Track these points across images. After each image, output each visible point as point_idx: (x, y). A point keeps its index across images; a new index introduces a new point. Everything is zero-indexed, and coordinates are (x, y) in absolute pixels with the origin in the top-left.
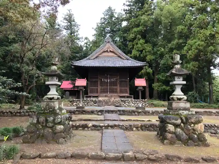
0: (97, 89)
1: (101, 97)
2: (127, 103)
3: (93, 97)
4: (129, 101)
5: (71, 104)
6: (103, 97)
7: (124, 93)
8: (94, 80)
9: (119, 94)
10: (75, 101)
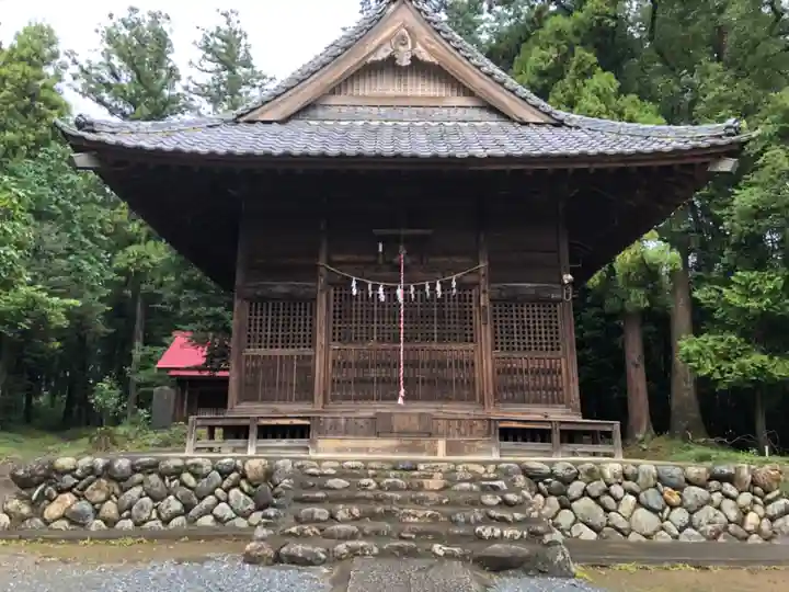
0: (306, 370)
1: (336, 430)
2: (587, 501)
3: (268, 432)
4: (602, 485)
5: (25, 510)
6: (350, 430)
7: (537, 401)
8: (281, 288)
9: (495, 412)
10: (69, 480)
